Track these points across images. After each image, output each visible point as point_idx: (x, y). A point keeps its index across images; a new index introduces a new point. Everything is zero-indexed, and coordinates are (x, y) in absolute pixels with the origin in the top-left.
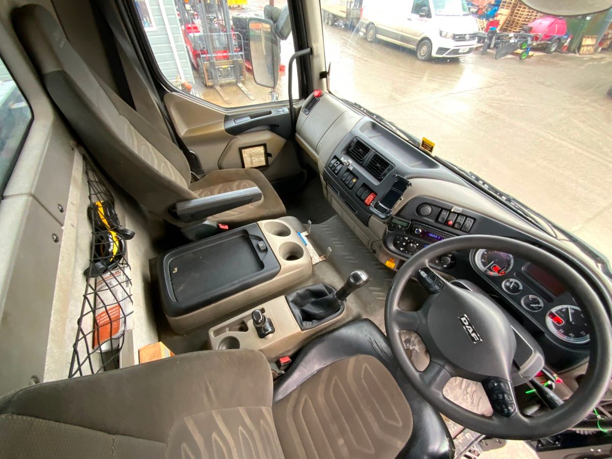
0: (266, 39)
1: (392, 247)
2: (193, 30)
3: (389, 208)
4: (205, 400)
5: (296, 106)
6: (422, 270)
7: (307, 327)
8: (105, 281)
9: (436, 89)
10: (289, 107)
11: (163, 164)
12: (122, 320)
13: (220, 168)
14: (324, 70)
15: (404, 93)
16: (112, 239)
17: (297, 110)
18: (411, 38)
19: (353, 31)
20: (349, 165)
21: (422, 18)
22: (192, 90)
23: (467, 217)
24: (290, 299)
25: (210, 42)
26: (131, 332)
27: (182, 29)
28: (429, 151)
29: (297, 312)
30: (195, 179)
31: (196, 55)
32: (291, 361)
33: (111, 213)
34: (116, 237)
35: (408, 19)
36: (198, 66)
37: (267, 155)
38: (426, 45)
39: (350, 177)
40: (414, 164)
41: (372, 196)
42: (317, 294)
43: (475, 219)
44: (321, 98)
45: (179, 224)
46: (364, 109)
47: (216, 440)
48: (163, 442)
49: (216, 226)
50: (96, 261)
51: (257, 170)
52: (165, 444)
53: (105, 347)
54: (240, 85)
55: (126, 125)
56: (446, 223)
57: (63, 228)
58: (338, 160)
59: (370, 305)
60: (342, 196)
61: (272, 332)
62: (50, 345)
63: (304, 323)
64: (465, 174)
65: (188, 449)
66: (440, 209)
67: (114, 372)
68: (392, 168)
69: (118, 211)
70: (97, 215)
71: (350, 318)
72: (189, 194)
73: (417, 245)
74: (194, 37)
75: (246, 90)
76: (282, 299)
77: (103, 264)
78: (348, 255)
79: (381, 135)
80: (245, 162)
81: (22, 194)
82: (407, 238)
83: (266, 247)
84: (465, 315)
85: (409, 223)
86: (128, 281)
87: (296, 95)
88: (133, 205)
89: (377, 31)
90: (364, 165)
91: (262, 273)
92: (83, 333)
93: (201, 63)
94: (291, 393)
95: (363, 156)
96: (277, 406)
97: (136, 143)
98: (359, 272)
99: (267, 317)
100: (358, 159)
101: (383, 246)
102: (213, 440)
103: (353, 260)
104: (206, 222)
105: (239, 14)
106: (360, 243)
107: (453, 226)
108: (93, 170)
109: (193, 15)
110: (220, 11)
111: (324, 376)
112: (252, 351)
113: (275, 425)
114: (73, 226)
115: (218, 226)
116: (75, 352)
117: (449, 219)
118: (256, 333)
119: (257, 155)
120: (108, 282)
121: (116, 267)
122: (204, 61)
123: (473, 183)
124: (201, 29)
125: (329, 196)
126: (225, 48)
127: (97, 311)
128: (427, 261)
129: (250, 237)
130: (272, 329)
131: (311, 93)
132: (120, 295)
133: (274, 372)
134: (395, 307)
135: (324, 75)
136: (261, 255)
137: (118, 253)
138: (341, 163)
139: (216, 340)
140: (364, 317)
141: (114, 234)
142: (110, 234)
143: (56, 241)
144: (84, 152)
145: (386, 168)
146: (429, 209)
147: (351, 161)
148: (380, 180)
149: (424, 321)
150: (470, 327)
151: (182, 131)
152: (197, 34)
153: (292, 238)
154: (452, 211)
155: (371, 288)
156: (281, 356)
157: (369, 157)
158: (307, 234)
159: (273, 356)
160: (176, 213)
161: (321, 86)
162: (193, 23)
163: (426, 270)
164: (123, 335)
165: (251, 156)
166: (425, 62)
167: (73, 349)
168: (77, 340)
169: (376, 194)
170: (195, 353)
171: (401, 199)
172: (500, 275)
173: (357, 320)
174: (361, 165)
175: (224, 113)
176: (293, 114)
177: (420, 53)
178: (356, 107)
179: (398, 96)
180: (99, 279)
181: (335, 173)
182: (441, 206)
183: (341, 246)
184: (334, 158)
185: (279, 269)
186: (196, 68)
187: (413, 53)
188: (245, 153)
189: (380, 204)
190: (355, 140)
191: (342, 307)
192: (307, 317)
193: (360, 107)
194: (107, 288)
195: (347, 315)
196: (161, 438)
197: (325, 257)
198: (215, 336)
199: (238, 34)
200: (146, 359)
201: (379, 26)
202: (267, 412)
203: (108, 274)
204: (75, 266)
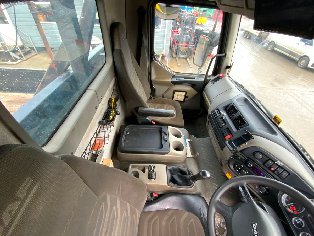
0: (206, 44)
1: (232, 167)
2: (176, 32)
3: (236, 146)
4: (117, 191)
5: (208, 78)
6: (241, 186)
7: (171, 185)
8: (104, 128)
9: (305, 86)
10: (205, 78)
11: (141, 89)
12: (103, 145)
13: (163, 97)
14: (229, 65)
15: (282, 83)
16: (112, 113)
17: (208, 80)
18: (297, 54)
19: (260, 43)
20: (223, 116)
21: (306, 45)
22: (166, 57)
23: (285, 170)
24: (169, 168)
25: (182, 39)
26: (104, 151)
27: (172, 32)
28: (277, 123)
29: (169, 176)
30: (151, 98)
31: (173, 43)
32: (158, 197)
33: (116, 103)
34: (114, 113)
35: (297, 44)
36: (172, 47)
37: (186, 97)
38: (305, 60)
39: (222, 122)
40: (261, 128)
41: (230, 136)
42: (182, 172)
43: (289, 174)
44: (223, 78)
45: (137, 115)
46: (245, 89)
47: (114, 210)
48: (98, 197)
49: (151, 121)
50: (104, 120)
51: (178, 102)
52: (98, 198)
53: (94, 152)
54: (188, 59)
55: (134, 71)
56: (269, 168)
57: (100, 105)
58: (219, 111)
59: (209, 191)
60: (215, 130)
61: (155, 179)
62: (81, 144)
63: (170, 183)
64: (297, 145)
65: (104, 206)
66: (268, 159)
67: (93, 162)
68: (247, 126)
69: (118, 103)
70: (111, 103)
71: (194, 193)
72: (145, 105)
73: (248, 172)
74: (176, 35)
75: (190, 62)
76: (165, 166)
77: (106, 121)
78: (207, 161)
79: (248, 106)
80: (174, 97)
81: (93, 90)
82: (242, 166)
83: (167, 140)
84: (256, 224)
85: (245, 159)
86: (111, 131)
87: (210, 73)
88: (124, 101)
89: (275, 45)
90: (232, 118)
91: (160, 150)
92: (90, 144)
93: (174, 47)
94: (152, 211)
95: (233, 114)
96: (144, 213)
97: (134, 78)
98: (207, 172)
99: (155, 171)
100: (230, 115)
101: (227, 164)
102: (113, 209)
103: (209, 164)
104: (148, 118)
105: (200, 28)
106: (216, 157)
107: (274, 172)
108: (116, 86)
109: (179, 26)
110: (191, 26)
111: (170, 213)
112: (143, 182)
113: (139, 221)
114: (102, 105)
115: (152, 121)
116: (86, 150)
117: (272, 166)
118: (148, 175)
119: (181, 95)
120: (104, 129)
121: (109, 124)
122: (176, 46)
123: (300, 152)
124: (180, 32)
125: (208, 126)
126: (187, 42)
127: (97, 138)
128: (245, 183)
129: (162, 131)
130: (155, 177)
131: (218, 74)
132: (106, 135)
133: (148, 197)
134: (218, 198)
135: (229, 67)
136: (163, 142)
137: (112, 119)
138: (220, 113)
139: (131, 170)
140: (203, 196)
141: (113, 111)
142: (112, 111)
143: (96, 109)
144: (116, 79)
145: (243, 124)
146: (261, 156)
147: (225, 114)
148: (238, 129)
149: (231, 214)
150: (256, 231)
151: (153, 77)
152: (177, 34)
153: (181, 140)
154: (276, 163)
155: (213, 183)
156: (154, 192)
157: (236, 115)
158: (190, 141)
159: (151, 190)
160: (138, 110)
161: (225, 72)
162: (177, 29)
163: (243, 188)
164: (101, 151)
165: (178, 95)
166: (302, 69)
167: (86, 148)
168: (88, 146)
169: (233, 136)
170: (121, 171)
171: (245, 144)
172: (294, 213)
173: (198, 195)
174: (230, 118)
175: (173, 74)
176: (205, 82)
177: (300, 63)
178: (241, 87)
179: (276, 84)
180: (102, 126)
181: (215, 117)
182: (269, 157)
183: (205, 154)
184: (217, 110)
185: (168, 152)
186: (171, 48)
187: (295, 62)
188: (176, 93)
189: (232, 142)
190: (231, 105)
191: (192, 185)
192: (173, 180)
193: (243, 87)
194: (103, 131)
195: (194, 191)
196: (98, 195)
197: (194, 156)
198: (131, 168)
199: (195, 37)
200: (104, 164)
201: (277, 44)
202: (138, 213)
203: (105, 126)
204: (97, 119)
